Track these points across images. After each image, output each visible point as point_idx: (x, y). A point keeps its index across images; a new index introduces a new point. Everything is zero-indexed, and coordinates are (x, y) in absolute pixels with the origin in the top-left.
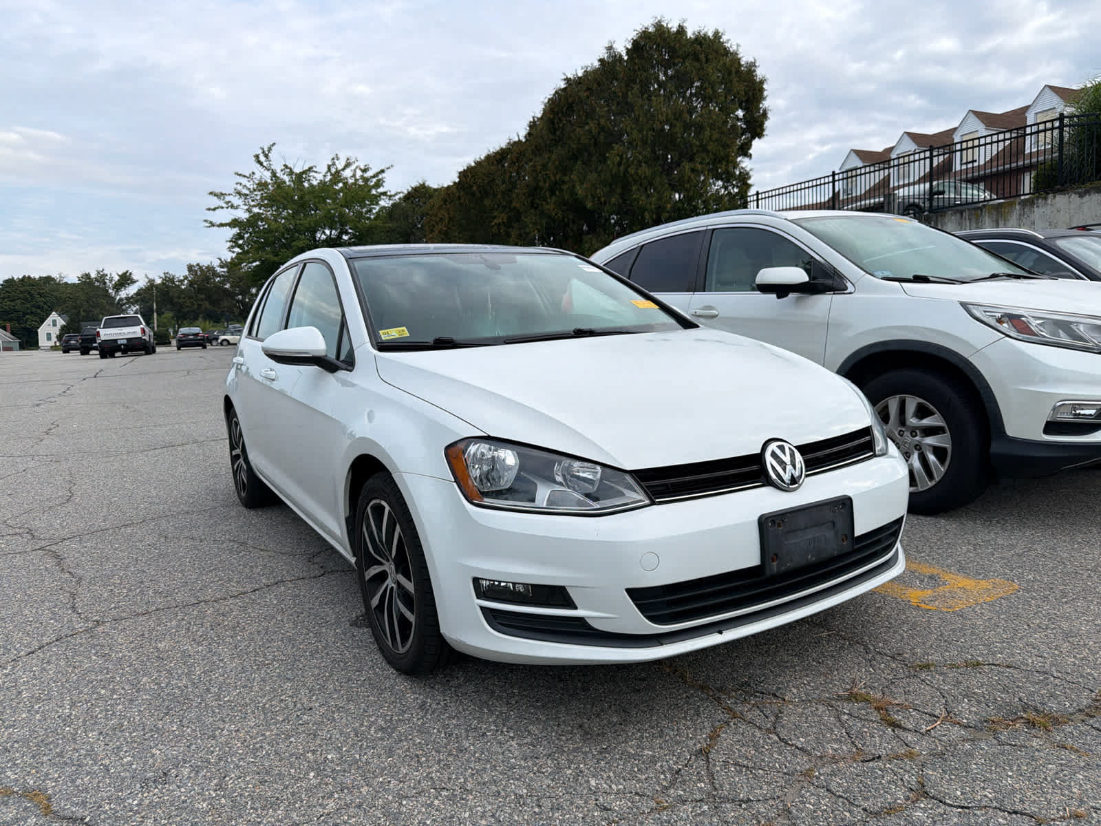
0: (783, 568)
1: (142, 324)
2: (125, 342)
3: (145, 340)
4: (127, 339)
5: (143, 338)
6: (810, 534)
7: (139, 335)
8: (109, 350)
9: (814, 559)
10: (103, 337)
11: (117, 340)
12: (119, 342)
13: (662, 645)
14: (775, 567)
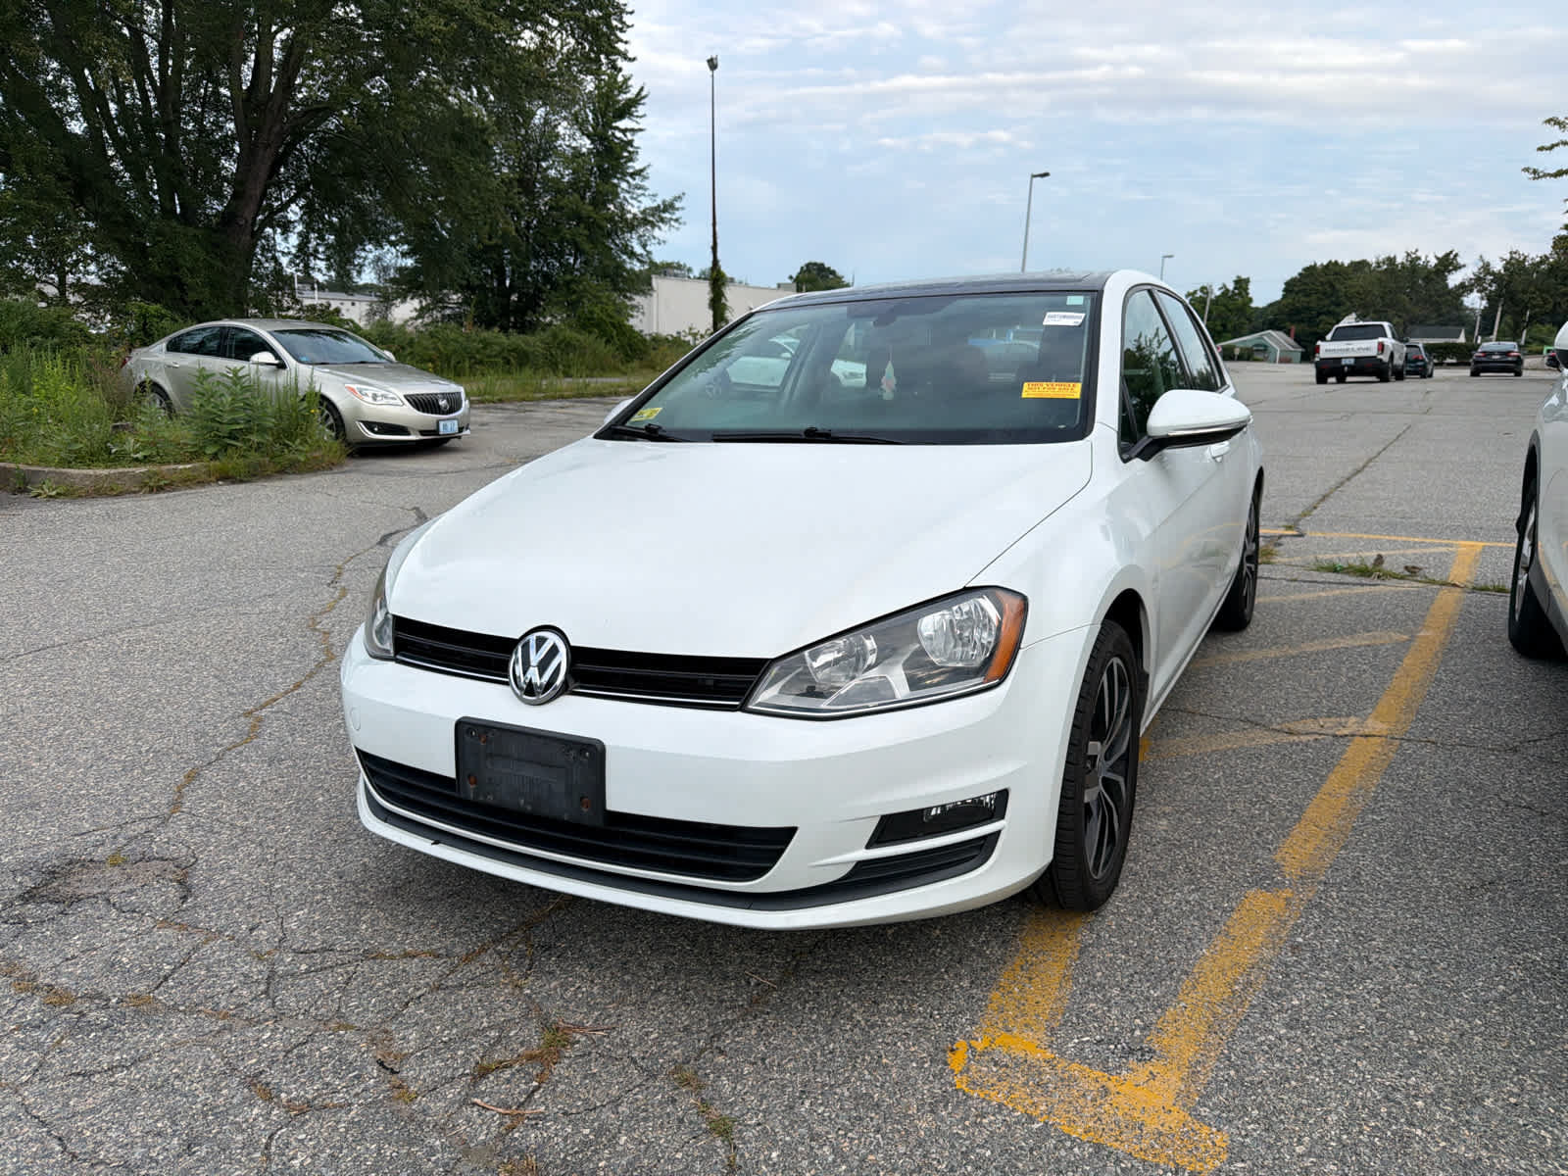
0: (481, 798)
1: (1385, 336)
2: (1352, 361)
3: (1381, 360)
4: (1356, 358)
5: (1379, 357)
6: (529, 772)
7: (1373, 352)
8: (1330, 371)
9: (529, 808)
10: (1323, 354)
11: (1340, 359)
12: (1343, 362)
13: (385, 821)
14: (470, 791)
